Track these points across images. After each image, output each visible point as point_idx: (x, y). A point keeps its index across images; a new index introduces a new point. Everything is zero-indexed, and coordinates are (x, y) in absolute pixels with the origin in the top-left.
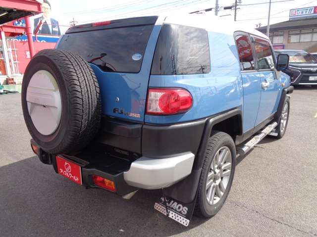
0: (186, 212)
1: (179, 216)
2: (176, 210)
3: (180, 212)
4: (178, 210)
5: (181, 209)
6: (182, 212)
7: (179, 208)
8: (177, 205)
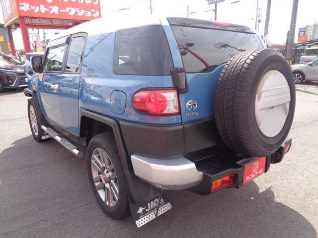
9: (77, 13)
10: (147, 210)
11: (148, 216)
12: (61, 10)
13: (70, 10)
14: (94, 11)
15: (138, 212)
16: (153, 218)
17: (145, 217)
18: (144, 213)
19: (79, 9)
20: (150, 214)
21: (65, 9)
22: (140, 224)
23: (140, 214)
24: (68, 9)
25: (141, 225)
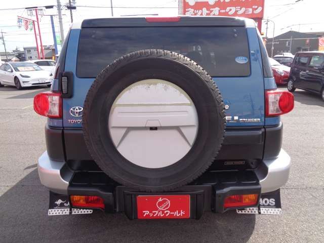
0: (274, 203)
1: (270, 209)
2: (264, 205)
3: (269, 205)
4: (266, 204)
5: (268, 202)
6: (270, 204)
7: (266, 202)
8: (262, 200)
9: (237, 11)
10: (65, 204)
11: (63, 210)
12: (221, 11)
13: (230, 10)
14: (256, 7)
15: (56, 203)
16: (67, 214)
17: (60, 210)
18: (62, 205)
19: (239, 7)
20: (66, 209)
21: (225, 9)
22: (51, 213)
23: (56, 205)
24: (228, 9)
25: (51, 215)
